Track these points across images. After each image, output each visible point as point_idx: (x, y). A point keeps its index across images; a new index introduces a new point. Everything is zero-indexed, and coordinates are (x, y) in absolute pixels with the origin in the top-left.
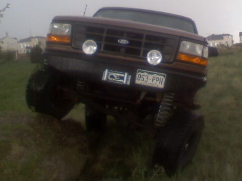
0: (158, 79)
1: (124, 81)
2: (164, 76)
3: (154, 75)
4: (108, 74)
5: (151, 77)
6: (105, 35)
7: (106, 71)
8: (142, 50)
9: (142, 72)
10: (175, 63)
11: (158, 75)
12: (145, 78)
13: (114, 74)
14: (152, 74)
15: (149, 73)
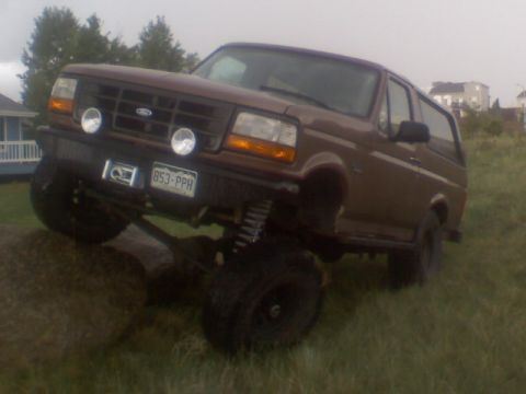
0: (184, 181)
1: (131, 182)
2: (194, 175)
3: (179, 174)
4: (110, 168)
5: (174, 176)
6: (119, 100)
7: (108, 163)
8: (171, 127)
9: (160, 166)
10: (223, 152)
11: (186, 173)
12: (166, 177)
13: (119, 170)
14: (176, 171)
15: (171, 169)
